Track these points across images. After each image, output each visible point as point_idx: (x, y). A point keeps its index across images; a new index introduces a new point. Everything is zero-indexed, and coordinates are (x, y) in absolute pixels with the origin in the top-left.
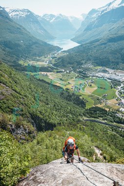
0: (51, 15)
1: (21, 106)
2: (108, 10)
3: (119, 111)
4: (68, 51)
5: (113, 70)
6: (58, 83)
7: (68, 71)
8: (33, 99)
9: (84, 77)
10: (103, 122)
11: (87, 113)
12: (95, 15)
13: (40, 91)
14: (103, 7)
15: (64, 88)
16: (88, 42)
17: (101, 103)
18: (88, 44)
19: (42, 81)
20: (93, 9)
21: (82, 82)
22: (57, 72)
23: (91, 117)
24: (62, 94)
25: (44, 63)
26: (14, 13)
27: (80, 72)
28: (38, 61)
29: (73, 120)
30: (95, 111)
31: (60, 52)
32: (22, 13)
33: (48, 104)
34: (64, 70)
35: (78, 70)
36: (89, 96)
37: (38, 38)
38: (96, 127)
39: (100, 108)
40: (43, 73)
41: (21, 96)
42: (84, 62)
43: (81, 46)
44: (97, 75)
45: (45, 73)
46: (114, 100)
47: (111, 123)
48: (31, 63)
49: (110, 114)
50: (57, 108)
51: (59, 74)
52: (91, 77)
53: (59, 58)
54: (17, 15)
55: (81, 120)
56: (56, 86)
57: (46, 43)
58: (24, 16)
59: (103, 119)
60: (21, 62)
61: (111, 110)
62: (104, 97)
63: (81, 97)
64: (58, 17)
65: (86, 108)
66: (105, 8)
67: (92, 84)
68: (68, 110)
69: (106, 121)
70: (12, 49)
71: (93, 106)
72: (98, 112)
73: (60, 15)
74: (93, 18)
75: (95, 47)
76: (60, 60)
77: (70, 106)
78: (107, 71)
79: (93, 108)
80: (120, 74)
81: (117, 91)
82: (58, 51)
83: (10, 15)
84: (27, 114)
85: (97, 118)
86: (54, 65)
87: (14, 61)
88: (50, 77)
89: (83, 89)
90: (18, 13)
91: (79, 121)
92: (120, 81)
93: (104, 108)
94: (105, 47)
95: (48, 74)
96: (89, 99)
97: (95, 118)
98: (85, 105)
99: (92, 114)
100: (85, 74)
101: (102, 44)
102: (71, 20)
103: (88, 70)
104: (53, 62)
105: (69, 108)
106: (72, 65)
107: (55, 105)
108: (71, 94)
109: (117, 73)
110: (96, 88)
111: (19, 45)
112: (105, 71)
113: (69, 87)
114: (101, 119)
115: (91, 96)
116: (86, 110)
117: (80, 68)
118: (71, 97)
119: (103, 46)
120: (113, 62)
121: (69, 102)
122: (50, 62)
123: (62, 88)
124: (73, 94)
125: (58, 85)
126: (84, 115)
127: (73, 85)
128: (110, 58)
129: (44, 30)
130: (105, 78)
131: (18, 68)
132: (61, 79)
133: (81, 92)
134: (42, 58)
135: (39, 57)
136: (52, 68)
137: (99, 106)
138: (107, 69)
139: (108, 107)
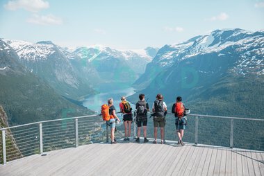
0: (91, 49)
2: (192, 54)
12: (168, 55)
14: (185, 43)
20: (166, 46)
26: (26, 51)
32: (41, 51)
54: (32, 54)
58: (44, 56)
64: (103, 54)
73: (108, 49)
74: (165, 60)
83: (19, 54)
90: (33, 51)
102: (126, 57)
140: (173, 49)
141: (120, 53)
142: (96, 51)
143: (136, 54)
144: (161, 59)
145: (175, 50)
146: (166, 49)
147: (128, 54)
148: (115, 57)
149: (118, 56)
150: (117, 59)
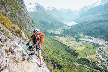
1: (47, 55)
2: (93, 7)
3: (97, 62)
4: (71, 27)
5: (95, 38)
6: (65, 43)
7: (70, 37)
8: (52, 51)
9: (78, 40)
10: (87, 67)
11: (79, 61)
12: (86, 9)
13: (56, 47)
15: (68, 46)
16: (81, 22)
17: (87, 56)
18: (81, 23)
19: (57, 41)
20: (85, 6)
21: (77, 43)
22: (65, 37)
23: (81, 63)
24: (66, 49)
25: (59, 32)
26: (47, 9)
27: (76, 38)
28: (56, 30)
29: (71, 64)
30: (83, 60)
31: (67, 27)
32: (51, 8)
33: (59, 54)
34: (68, 36)
35: (75, 37)
36: (80, 51)
37: (57, 19)
38: (83, 70)
39: (86, 59)
40: (57, 37)
41: (47, 50)
42: (79, 32)
43: (78, 24)
44: (86, 40)
45: (59, 37)
46: (95, 55)
47: (92, 69)
48: (52, 32)
49: (92, 63)
50: (63, 57)
51: (66, 38)
52: (82, 41)
53: (66, 30)
54: (49, 9)
55: (75, 64)
56: (63, 44)
57: (60, 22)
58: (51, 10)
59: (88, 66)
60: (48, 31)
61: (92, 61)
62: (89, 53)
63: (76, 52)
64: (67, 10)
65: (78, 58)
66: (92, 5)
67: (82, 45)
68: (69, 58)
69: (89, 67)
70: (45, 25)
71: (83, 57)
72: (85, 61)
73: (68, 9)
74: (85, 10)
75: (85, 25)
76: (67, 31)
77: (70, 56)
78: (91, 38)
79: (82, 58)
80: (99, 41)
81: (97, 50)
82: (66, 26)
83: (45, 9)
84: (50, 59)
85: (84, 65)
86: (64, 33)
87: (45, 30)
88: (61, 39)
89: (77, 47)
90: (49, 8)
91: (74, 65)
92: (99, 45)
93: (88, 59)
94: (91, 26)
95: (60, 37)
96: (80, 53)
97: (83, 64)
98: (78, 56)
99: (81, 62)
100: (79, 39)
101: (89, 24)
103: (81, 37)
104: (63, 32)
105: (69, 57)
106: (72, 34)
107: (62, 55)
108: (71, 49)
109: (97, 40)
110: (85, 47)
111: (48, 23)
112: (90, 38)
113: (70, 45)
114: (86, 65)
115: (82, 51)
116: (78, 59)
117: (76, 36)
118: (70, 50)
119: (90, 25)
120: (95, 34)
121: (69, 54)
122: (62, 32)
123: (66, 46)
124: (72, 49)
125: (64, 44)
126: (77, 62)
127: (72, 45)
128: (94, 31)
129: (60, 16)
130: (90, 42)
131: (46, 33)
132: (66, 41)
133: (76, 48)
134: (58, 29)
135: (56, 29)
136: (62, 35)
137: (86, 57)
138: (92, 37)
139: (91, 59)
140: (88, 7)
142: (64, 9)
143: (76, 10)
147: (74, 10)
150: (71, 11)
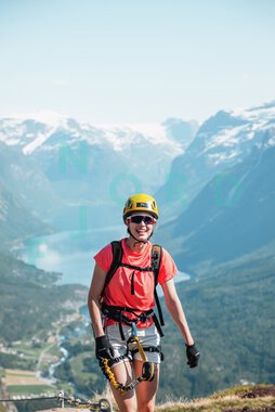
0: (28, 123)
12: (228, 137)
18: (223, 282)
20: (221, 114)
28: (7, 363)
64: (59, 136)
73: (72, 123)
74: (220, 149)
102: (117, 144)
104: (80, 373)
135: (8, 341)
140: (238, 122)
141: (100, 132)
142: (33, 127)
143: (141, 135)
144: (210, 145)
145: (245, 122)
146: (221, 121)
147: (121, 135)
148: (91, 142)
149: (97, 141)
150: (96, 147)
